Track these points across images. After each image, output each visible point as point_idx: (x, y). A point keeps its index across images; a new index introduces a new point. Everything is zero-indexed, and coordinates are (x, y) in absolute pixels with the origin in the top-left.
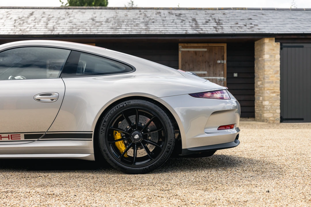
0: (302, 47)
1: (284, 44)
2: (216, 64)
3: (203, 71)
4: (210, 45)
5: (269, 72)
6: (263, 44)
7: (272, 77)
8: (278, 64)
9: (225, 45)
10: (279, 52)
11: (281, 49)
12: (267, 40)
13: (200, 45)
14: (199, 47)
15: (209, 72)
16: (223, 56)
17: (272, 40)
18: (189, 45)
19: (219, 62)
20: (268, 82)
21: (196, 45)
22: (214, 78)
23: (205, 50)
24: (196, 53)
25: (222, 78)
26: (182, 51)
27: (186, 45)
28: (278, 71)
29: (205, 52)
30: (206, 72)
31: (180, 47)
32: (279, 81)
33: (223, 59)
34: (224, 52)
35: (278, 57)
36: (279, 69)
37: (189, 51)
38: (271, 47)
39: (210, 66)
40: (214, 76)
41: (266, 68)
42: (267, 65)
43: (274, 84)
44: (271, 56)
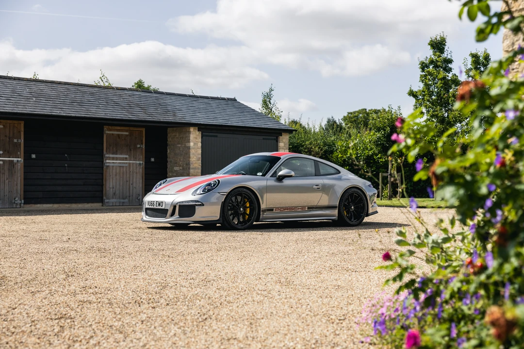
0: (217, 136)
1: (204, 134)
2: (136, 148)
3: (125, 155)
4: (132, 129)
5: (193, 159)
6: (189, 132)
7: (195, 163)
8: (200, 151)
9: (144, 130)
10: (200, 140)
11: (202, 138)
12: (192, 129)
13: (122, 128)
14: (122, 131)
15: (130, 156)
16: (142, 141)
17: (196, 129)
18: (113, 128)
19: (139, 146)
20: (193, 168)
21: (119, 128)
22: (134, 162)
23: (127, 133)
24: (118, 135)
25: (141, 162)
26: (107, 134)
27: (110, 127)
28: (199, 158)
29: (127, 135)
30: (127, 156)
31: (105, 129)
32: (200, 167)
33: (142, 144)
34: (143, 137)
35: (200, 145)
36: (200, 156)
37: (113, 134)
38: (195, 136)
39: (131, 150)
40: (134, 161)
41: (191, 156)
42: (192, 151)
43: (197, 171)
44: (195, 144)
